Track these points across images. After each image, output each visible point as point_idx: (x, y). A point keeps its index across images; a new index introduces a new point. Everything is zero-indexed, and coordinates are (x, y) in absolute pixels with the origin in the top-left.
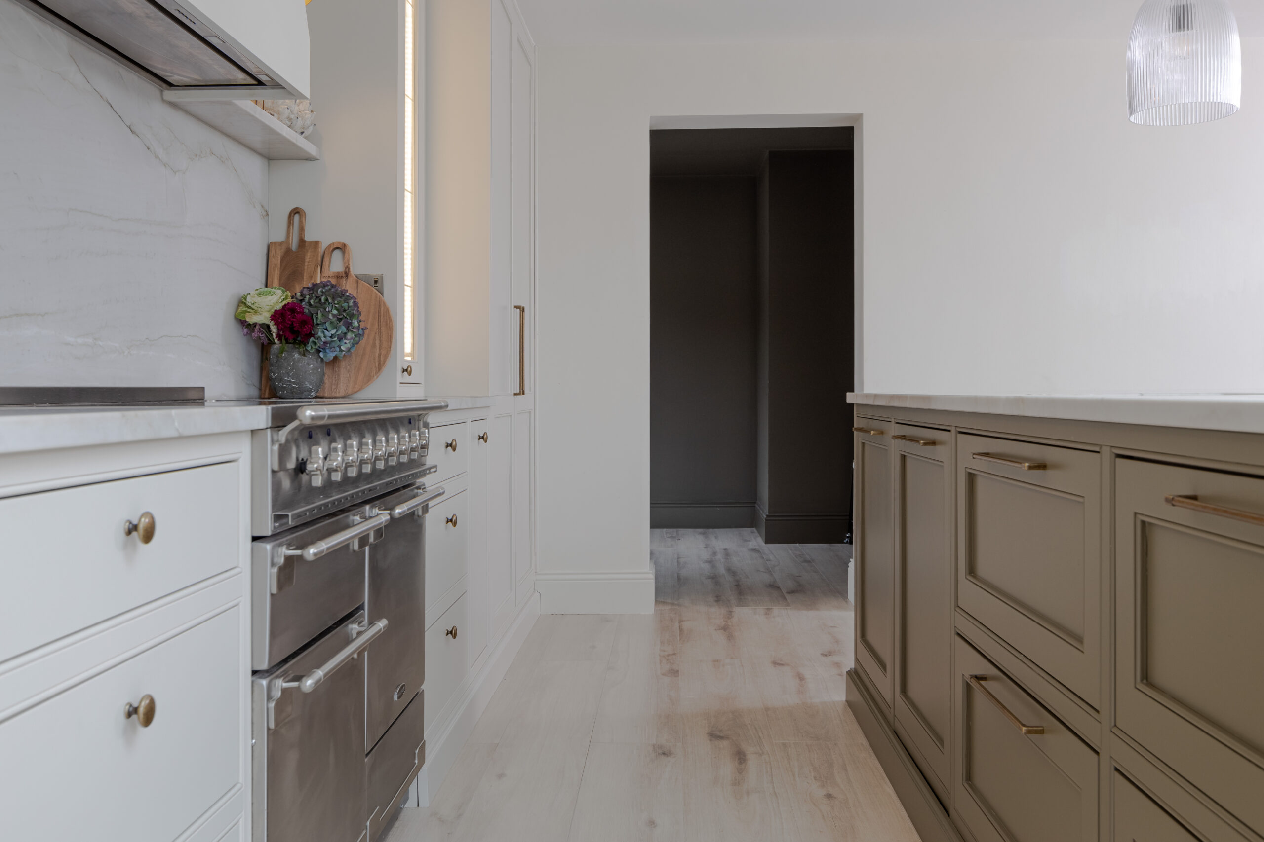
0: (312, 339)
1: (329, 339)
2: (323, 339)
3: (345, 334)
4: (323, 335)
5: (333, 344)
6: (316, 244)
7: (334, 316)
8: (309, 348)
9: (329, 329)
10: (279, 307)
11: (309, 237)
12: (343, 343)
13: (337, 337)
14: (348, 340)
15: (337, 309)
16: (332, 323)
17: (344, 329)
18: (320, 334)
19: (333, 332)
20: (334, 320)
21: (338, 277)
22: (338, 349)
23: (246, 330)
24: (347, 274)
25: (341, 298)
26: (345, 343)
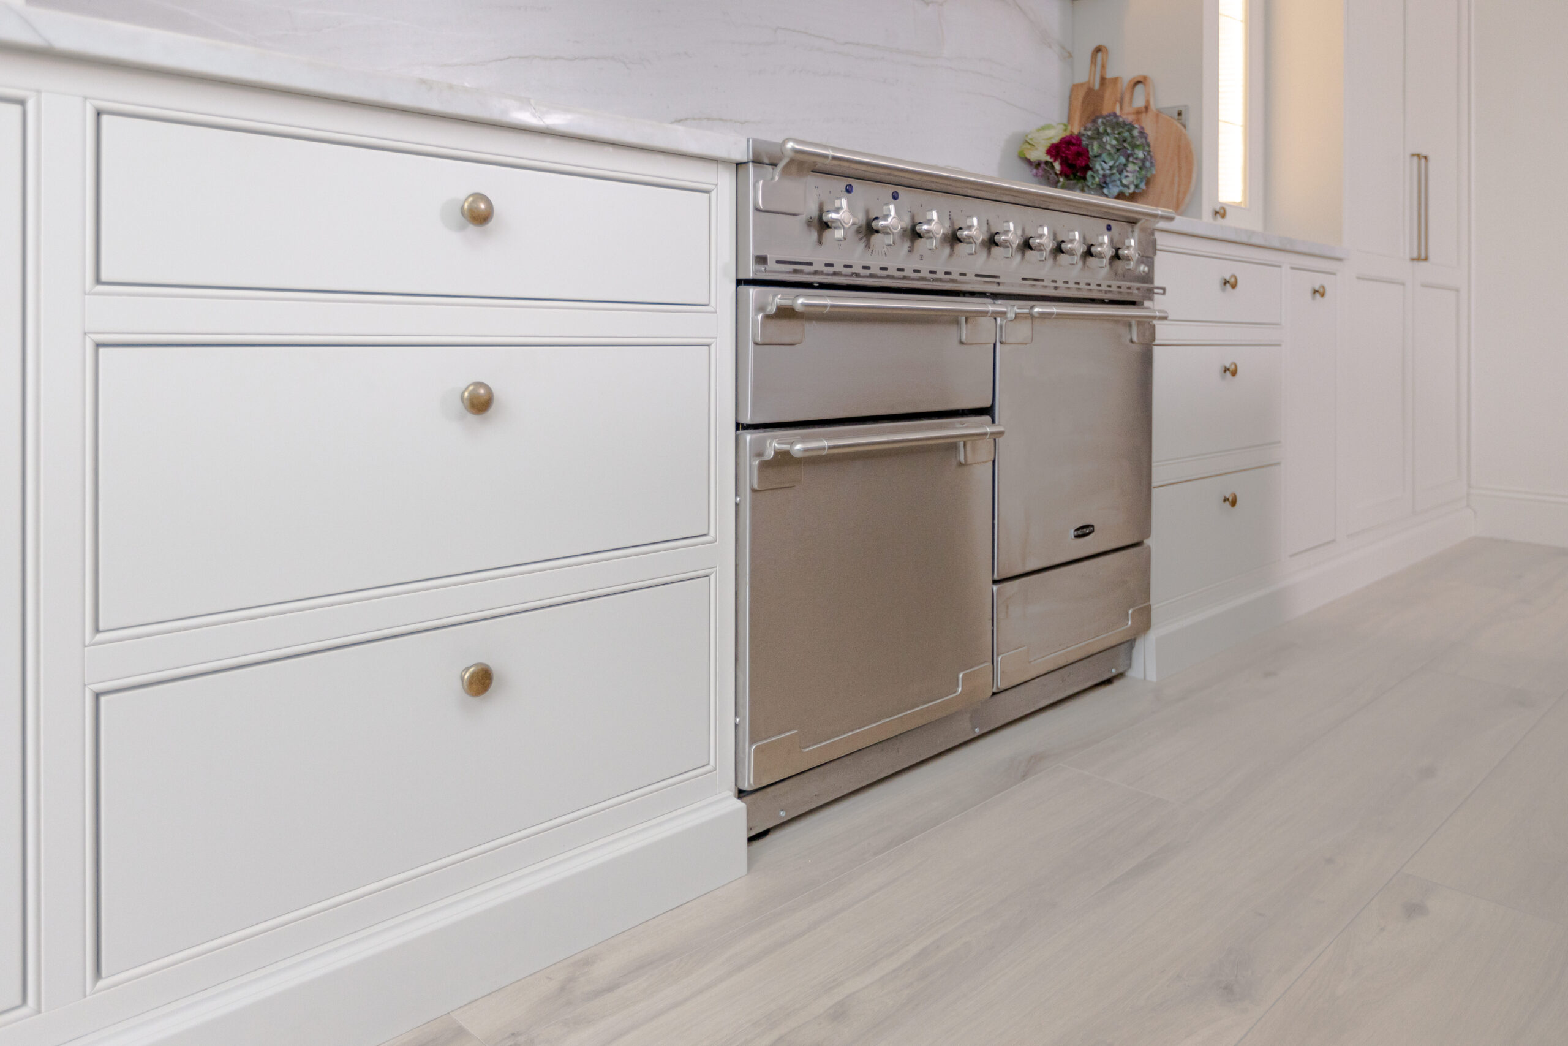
0: (1090, 173)
1: (1108, 172)
2: (1101, 172)
3: (1125, 165)
4: (1101, 167)
5: (1114, 178)
6: (1115, 80)
7: (1113, 146)
8: (1089, 184)
9: (1106, 161)
10: (1056, 141)
11: (1109, 75)
12: (1123, 176)
13: (1116, 169)
14: (1130, 172)
15: (1116, 139)
16: (1110, 154)
17: (1123, 160)
18: (1098, 167)
19: (1111, 163)
20: (1113, 151)
21: (1138, 112)
22: (1118, 183)
23: (1034, 171)
24: (1147, 108)
25: (1123, 128)
26: (1127, 176)
